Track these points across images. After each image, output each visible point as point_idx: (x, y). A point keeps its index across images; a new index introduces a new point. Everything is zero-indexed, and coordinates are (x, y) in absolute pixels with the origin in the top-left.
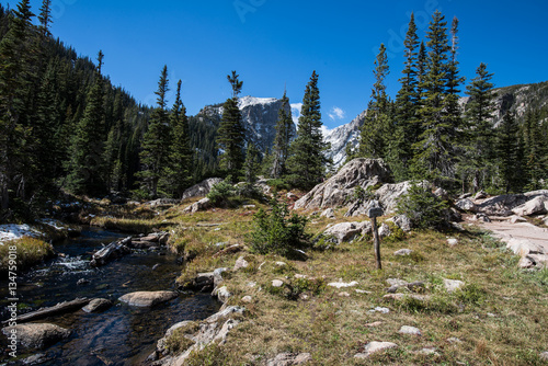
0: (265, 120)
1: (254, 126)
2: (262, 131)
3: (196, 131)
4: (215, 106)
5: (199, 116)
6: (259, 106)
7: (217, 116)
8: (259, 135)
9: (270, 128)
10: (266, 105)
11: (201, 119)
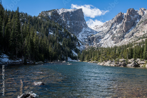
0: (71, 19)
1: (66, 22)
2: (70, 25)
3: (37, 23)
4: (47, 12)
5: (39, 16)
6: (68, 12)
7: (48, 16)
8: (69, 27)
9: (74, 23)
10: (71, 12)
11: (40, 18)
